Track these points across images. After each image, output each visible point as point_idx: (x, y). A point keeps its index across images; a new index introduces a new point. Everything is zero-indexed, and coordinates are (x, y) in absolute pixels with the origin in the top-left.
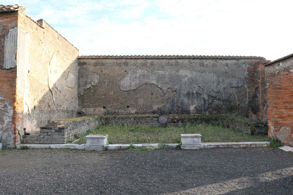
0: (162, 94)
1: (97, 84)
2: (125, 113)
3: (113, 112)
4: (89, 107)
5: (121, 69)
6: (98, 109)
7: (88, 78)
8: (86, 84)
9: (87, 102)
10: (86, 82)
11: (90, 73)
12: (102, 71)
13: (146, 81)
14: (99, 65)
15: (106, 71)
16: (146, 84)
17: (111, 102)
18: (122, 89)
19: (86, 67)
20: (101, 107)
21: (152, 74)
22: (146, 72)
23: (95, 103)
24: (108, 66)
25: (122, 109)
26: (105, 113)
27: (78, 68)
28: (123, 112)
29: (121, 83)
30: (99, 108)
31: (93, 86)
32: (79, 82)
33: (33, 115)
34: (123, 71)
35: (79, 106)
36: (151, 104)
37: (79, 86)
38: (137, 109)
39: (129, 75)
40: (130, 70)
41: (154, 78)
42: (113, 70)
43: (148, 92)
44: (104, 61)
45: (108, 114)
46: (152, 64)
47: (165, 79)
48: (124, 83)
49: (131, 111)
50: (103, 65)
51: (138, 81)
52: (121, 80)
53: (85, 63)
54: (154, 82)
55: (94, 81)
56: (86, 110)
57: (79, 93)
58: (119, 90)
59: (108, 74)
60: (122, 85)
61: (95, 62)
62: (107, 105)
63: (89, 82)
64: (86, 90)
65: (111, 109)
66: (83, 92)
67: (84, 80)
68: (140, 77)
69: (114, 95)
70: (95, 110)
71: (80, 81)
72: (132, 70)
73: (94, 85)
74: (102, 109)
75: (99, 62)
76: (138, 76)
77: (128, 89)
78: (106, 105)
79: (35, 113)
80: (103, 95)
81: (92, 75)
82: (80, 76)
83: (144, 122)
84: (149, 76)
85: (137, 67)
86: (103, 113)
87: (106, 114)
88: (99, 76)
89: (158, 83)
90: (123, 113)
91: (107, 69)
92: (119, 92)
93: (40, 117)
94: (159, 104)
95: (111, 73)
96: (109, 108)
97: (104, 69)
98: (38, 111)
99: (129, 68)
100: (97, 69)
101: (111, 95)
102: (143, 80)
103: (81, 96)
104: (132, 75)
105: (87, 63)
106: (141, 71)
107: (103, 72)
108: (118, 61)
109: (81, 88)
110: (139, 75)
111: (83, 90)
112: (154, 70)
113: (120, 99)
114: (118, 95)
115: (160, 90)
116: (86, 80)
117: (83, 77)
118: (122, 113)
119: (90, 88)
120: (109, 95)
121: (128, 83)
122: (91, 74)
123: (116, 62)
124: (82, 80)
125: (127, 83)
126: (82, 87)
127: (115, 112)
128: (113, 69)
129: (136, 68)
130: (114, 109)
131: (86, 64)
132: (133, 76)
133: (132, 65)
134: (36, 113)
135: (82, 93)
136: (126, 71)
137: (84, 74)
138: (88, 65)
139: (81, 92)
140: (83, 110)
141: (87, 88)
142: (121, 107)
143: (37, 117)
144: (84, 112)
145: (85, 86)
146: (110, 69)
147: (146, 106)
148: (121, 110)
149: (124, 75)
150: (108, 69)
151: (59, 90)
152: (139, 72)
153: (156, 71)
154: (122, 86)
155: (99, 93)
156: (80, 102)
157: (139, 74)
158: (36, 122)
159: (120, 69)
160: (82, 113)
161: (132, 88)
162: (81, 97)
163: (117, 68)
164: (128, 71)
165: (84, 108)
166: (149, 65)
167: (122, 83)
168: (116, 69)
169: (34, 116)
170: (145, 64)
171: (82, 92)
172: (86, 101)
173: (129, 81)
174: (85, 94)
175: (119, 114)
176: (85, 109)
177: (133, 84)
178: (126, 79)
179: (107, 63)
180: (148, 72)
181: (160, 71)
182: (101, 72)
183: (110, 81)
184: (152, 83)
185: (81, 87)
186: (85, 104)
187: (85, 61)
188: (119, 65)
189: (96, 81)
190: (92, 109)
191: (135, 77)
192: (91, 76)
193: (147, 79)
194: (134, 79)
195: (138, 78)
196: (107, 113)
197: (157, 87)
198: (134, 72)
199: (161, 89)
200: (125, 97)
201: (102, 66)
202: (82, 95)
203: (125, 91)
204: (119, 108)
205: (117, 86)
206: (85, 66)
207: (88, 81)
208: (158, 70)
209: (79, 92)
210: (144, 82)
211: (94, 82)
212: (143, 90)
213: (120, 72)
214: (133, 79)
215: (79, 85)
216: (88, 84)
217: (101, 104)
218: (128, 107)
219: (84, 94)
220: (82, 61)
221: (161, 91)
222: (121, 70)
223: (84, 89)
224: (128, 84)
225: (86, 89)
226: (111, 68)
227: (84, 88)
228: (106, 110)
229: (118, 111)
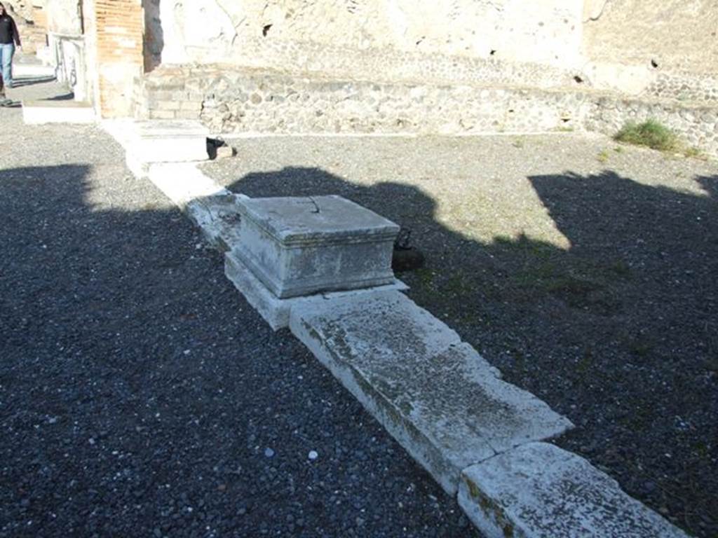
3: (681, 84)
4: (607, 60)
6: (630, 70)
9: (606, 42)
17: (682, 45)
20: (644, 63)
23: (627, 48)
25: (713, 78)
26: (649, 87)
30: (634, 65)
35: (581, 53)
45: (660, 91)
56: (594, 68)
57: (586, 10)
62: (667, 58)
65: (675, 72)
69: (702, 17)
70: (622, 71)
74: (645, 71)
78: (661, 56)
80: (661, 16)
86: (645, 85)
87: (653, 90)
96: (669, 68)
101: (690, 17)
103: (593, 20)
120: (681, 16)
127: (684, 87)
130: (685, 73)
140: (588, 70)
142: (712, 69)
144: (589, 75)
148: (709, 82)
155: (648, 9)
156: (584, 40)
160: (582, 78)
162: (591, 22)
172: (603, 38)
174: (605, 13)
175: (700, 95)
176: (592, 64)
186: (597, 49)
190: (613, 69)
196: (659, 86)
202: (594, 17)
204: (705, 71)
217: (645, 50)
219: (601, 14)
228: (659, 76)
229: (698, 84)
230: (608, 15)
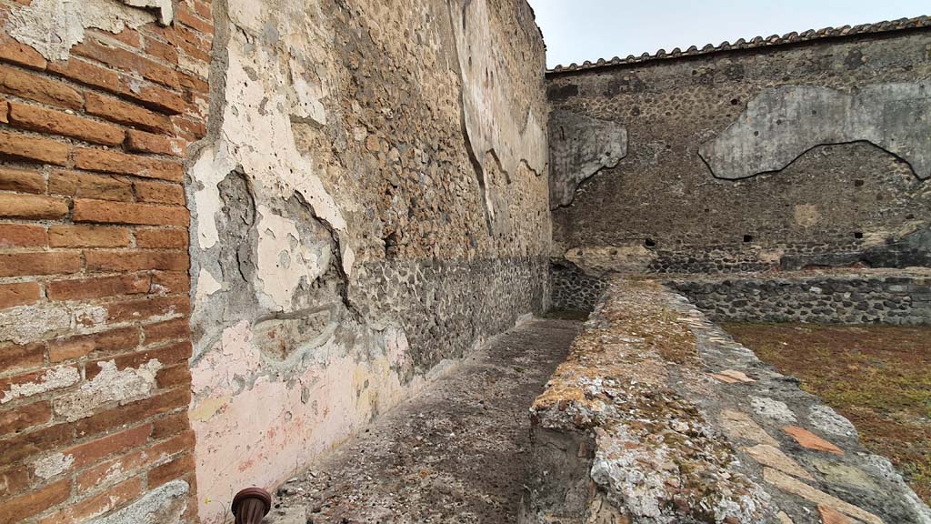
0: (906, 181)
1: (620, 159)
2: (736, 264)
3: (687, 259)
4: (593, 244)
5: (714, 95)
6: (624, 252)
7: (585, 141)
8: (580, 164)
9: (586, 226)
10: (579, 156)
11: (590, 122)
12: (637, 111)
13: (827, 130)
14: (625, 92)
15: (655, 110)
16: (829, 144)
17: (675, 223)
18: (719, 172)
19: (574, 102)
20: (638, 243)
21: (857, 103)
22: (826, 96)
23: (614, 231)
24: (659, 92)
25: (721, 249)
26: (652, 265)
27: (549, 109)
28: (726, 260)
29: (716, 148)
30: (629, 246)
31: (605, 167)
32: (554, 158)
33: (382, 295)
34: (721, 102)
35: (557, 241)
36: (854, 224)
37: (554, 173)
38: (790, 246)
39: (749, 113)
40: (755, 95)
41: (866, 117)
42: (680, 102)
43: (838, 176)
44: (643, 74)
45: (665, 267)
46: (854, 61)
47: (923, 118)
48: (731, 149)
49: (763, 255)
50: (640, 91)
51: (788, 137)
52: (714, 136)
53: (572, 90)
54: (869, 133)
55: (607, 149)
56: (580, 253)
57: (554, 198)
58: (710, 178)
59: (662, 121)
60: (719, 155)
61: (610, 82)
62: (662, 235)
63: (591, 156)
64: (580, 186)
65: (677, 249)
66: (570, 192)
67: (571, 148)
68: (798, 117)
69: (689, 196)
70: (615, 253)
71: (557, 154)
72: (762, 96)
73: (608, 166)
74: (642, 250)
75: (626, 79)
76: (791, 113)
77: (747, 170)
78: (655, 235)
79: (395, 281)
81: (601, 129)
82: (557, 136)
83: (881, 302)
84: (844, 111)
85: (786, 79)
86: (647, 264)
87: (657, 267)
88: (625, 132)
89: (885, 134)
90: (728, 263)
91: (656, 102)
92: (709, 183)
93: (428, 304)
94: (894, 224)
95: (675, 114)
96: (669, 245)
97: (643, 104)
98: (417, 267)
99: (750, 86)
100: (616, 105)
101: (677, 197)
102: (816, 130)
103: (563, 206)
104: (765, 115)
105: (579, 90)
106: (804, 94)
107: (641, 116)
108: (701, 68)
109: (562, 179)
110: (797, 110)
111: (569, 184)
112: (863, 85)
113: (714, 211)
114: (703, 196)
115: (895, 165)
116: (579, 150)
117: (568, 140)
118: (724, 263)
119: (592, 175)
120: (667, 197)
121: (745, 144)
122: (596, 127)
123: (694, 72)
124: (562, 150)
125: (742, 146)
126: (564, 176)
127: (692, 261)
128: (680, 98)
129: (780, 85)
130: (688, 248)
131: (576, 93)
132: (768, 116)
133: (763, 73)
134: (401, 279)
135: (565, 196)
136: (734, 102)
137: (568, 127)
138: (583, 93)
139: (563, 192)
140: (572, 255)
141: (582, 176)
142: (716, 242)
143: (406, 308)
144: (575, 261)
145: (574, 171)
146: (668, 99)
147: (830, 231)
148: (718, 254)
149: (729, 116)
150: (660, 103)
151: (503, 167)
152: (797, 97)
153: (878, 88)
154: (722, 160)
155: (626, 193)
156: (558, 228)
157: (795, 105)
158: (404, 345)
159: (711, 96)
160: (565, 265)
161: (764, 166)
162: (563, 209)
163: (695, 95)
164: (743, 100)
165: (574, 247)
166: (838, 66)
167: (720, 147)
168: (693, 98)
169: (389, 301)
170: (819, 63)
171: (566, 191)
172: (582, 222)
173: (752, 137)
174: (576, 199)
175: (712, 266)
176: (577, 250)
177: (770, 147)
178: (735, 130)
179: (658, 80)
180: (835, 93)
181: (895, 87)
182: (632, 113)
183: (668, 147)
184: (857, 138)
185: (561, 173)
186: (578, 234)
187: (574, 81)
188: (706, 80)
189: (617, 150)
190: (604, 252)
191: (775, 120)
192: (597, 132)
193: (832, 125)
194: (771, 128)
195: (793, 123)
196: (662, 263)
197: (879, 153)
198: (772, 102)
199: (900, 160)
200: (732, 201)
201: (635, 91)
202: (565, 202)
203: (734, 180)
204: (710, 244)
205: (699, 160)
206: (571, 101)
207: (585, 152)
208: (884, 82)
209: (554, 194)
210: (820, 138)
211: (608, 154)
212: (815, 171)
213: (710, 107)
214: (767, 128)
215: (554, 170)
216: (586, 162)
217: (635, 231)
218: (748, 238)
219: (573, 200)
220: (561, 82)
221: (903, 168)
222: (716, 98)
223: (574, 180)
224: (748, 150)
225: (578, 181)
226: (672, 98)
227: (572, 176)
228: (659, 253)
229: (706, 256)
230: (580, 201)
